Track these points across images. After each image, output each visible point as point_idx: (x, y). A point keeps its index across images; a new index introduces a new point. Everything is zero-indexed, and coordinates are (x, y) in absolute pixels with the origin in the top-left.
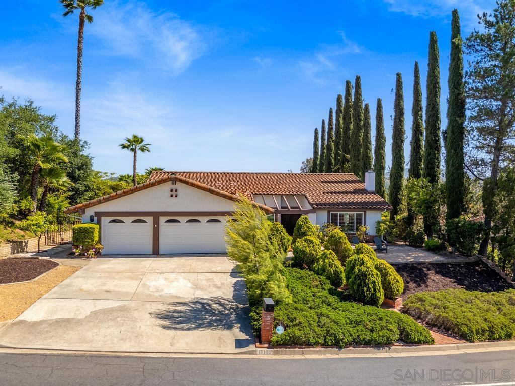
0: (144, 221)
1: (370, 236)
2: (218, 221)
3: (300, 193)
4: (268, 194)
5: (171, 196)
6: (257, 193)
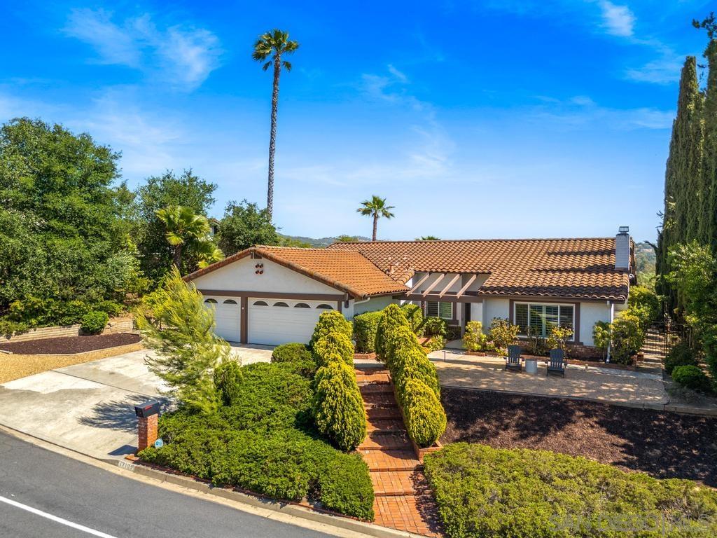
0: (234, 302)
1: (585, 347)
2: (307, 306)
3: (486, 271)
4: (437, 272)
5: (256, 273)
6: (422, 270)
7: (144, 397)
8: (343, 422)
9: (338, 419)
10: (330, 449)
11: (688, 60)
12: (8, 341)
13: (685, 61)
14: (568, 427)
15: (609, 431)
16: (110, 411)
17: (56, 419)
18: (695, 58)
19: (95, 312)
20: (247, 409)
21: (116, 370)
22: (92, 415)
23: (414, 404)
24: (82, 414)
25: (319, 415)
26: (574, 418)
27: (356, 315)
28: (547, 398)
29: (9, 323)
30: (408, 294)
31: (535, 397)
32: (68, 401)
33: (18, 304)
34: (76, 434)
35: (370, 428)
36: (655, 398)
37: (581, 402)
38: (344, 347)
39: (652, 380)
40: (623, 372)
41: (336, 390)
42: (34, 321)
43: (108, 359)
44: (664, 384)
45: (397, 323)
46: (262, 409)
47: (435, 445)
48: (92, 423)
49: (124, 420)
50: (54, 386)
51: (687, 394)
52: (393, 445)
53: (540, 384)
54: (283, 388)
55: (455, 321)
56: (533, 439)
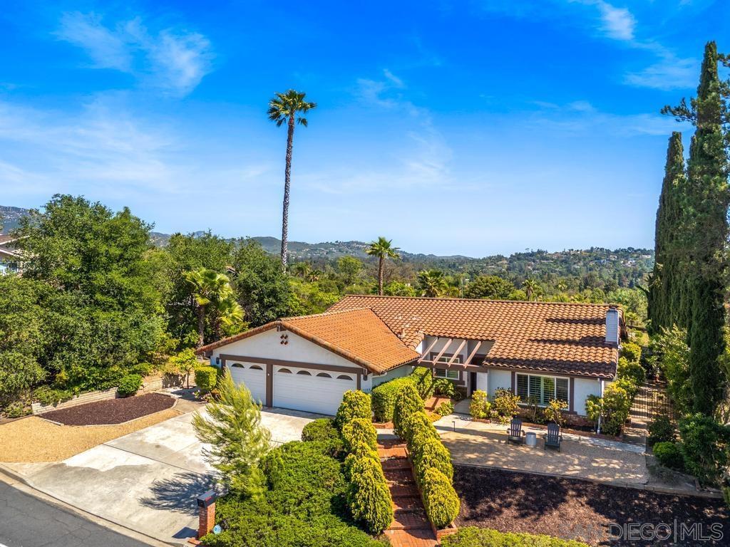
1: (578, 416)
2: (329, 376)
3: (490, 338)
4: (445, 337)
5: (282, 343)
6: (431, 334)
7: (193, 475)
8: (375, 512)
9: (370, 509)
10: (364, 535)
11: (674, 136)
12: (55, 409)
13: (671, 136)
14: (562, 506)
15: (596, 511)
16: (165, 490)
17: (120, 500)
18: (680, 133)
19: (130, 375)
20: (288, 494)
21: (161, 443)
22: (150, 495)
23: (433, 492)
24: (142, 493)
25: (353, 505)
26: (567, 498)
27: (374, 388)
28: (545, 477)
29: (56, 392)
30: (419, 361)
31: (534, 476)
32: (126, 479)
33: (64, 375)
34: (140, 516)
35: (394, 508)
36: (637, 477)
37: (574, 481)
38: (369, 433)
39: (636, 453)
40: (612, 443)
41: (368, 484)
42: (77, 389)
43: (149, 428)
44: (647, 458)
45: (412, 402)
46: (301, 494)
47: (450, 527)
48: (152, 504)
49: (179, 500)
50: (110, 462)
51: (664, 474)
52: (414, 525)
53: (539, 460)
54: (317, 472)
55: (462, 382)
56: (533, 517)
